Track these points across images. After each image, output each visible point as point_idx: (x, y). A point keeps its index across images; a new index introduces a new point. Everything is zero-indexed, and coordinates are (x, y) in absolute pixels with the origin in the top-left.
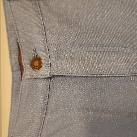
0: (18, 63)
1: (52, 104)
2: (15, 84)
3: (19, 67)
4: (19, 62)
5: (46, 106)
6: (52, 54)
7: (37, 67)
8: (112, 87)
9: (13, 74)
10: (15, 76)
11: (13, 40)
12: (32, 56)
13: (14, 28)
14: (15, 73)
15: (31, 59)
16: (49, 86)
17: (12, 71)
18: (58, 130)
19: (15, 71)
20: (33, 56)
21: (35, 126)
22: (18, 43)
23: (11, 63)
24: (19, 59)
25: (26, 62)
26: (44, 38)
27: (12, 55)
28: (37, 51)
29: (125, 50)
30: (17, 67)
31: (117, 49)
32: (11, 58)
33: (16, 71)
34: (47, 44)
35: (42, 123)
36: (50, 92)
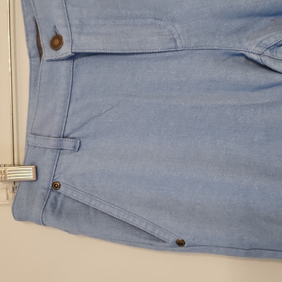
0: (36, 47)
1: (77, 90)
2: (33, 72)
3: (38, 52)
4: (37, 44)
5: (70, 93)
6: (74, 29)
7: (57, 45)
8: (145, 67)
9: (31, 61)
10: (33, 63)
11: (30, 18)
12: (51, 35)
13: (31, 4)
14: (33, 60)
15: (51, 39)
16: (72, 69)
17: (30, 57)
18: (85, 123)
19: (33, 57)
20: (53, 34)
21: (57, 118)
22: (35, 21)
23: (28, 47)
24: (37, 42)
25: (45, 42)
26: (64, 12)
27: (29, 37)
28: (57, 28)
29: (159, 22)
30: (35, 51)
31: (150, 21)
32: (27, 40)
33: (35, 56)
34: (68, 18)
35: (66, 114)
36: (74, 77)
